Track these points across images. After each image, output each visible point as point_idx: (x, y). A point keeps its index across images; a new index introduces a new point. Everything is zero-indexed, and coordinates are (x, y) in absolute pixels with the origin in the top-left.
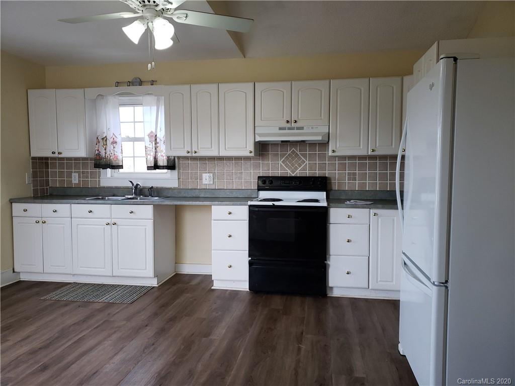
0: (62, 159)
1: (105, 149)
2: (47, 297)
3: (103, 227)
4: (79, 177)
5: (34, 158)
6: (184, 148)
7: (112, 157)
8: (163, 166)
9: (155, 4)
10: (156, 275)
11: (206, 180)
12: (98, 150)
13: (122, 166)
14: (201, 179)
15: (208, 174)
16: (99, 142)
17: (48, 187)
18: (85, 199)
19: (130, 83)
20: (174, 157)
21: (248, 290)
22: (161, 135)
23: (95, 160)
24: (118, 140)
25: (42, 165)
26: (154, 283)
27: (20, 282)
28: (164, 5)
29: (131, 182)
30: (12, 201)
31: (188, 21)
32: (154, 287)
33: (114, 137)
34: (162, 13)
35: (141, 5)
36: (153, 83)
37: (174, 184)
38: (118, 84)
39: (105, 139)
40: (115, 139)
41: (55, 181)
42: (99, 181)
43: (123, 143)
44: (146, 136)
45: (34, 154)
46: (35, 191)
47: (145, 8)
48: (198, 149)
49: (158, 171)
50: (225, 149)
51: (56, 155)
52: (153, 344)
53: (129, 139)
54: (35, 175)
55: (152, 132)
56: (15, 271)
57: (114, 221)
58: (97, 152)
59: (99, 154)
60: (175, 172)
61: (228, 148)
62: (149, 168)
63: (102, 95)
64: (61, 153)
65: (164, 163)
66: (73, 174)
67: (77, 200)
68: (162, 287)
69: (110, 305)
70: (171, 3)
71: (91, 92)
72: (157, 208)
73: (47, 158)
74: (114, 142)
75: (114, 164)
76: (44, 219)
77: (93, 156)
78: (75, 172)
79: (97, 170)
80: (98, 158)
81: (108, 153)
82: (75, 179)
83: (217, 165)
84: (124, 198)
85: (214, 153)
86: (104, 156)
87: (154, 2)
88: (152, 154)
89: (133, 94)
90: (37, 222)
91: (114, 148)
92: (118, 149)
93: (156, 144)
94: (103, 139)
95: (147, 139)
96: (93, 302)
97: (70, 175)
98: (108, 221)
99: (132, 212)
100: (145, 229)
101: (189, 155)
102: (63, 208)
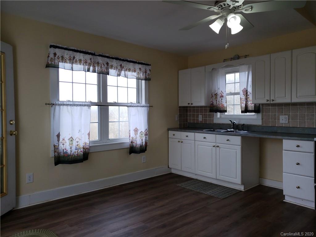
0: (194, 107)
1: (216, 101)
2: (180, 185)
3: (211, 148)
4: (202, 117)
5: (180, 107)
6: (265, 98)
7: (220, 106)
8: (252, 110)
9: (229, 6)
10: (243, 183)
11: (283, 120)
12: (212, 101)
13: (226, 110)
14: (279, 119)
15: (285, 116)
16: (213, 97)
17: (187, 123)
18: (202, 130)
19: (232, 59)
20: (259, 104)
21: (314, 209)
22: (250, 90)
23: (210, 107)
24: (224, 95)
25: (184, 110)
26: (242, 188)
27: (171, 174)
28: (233, 4)
29: (230, 121)
30: (169, 130)
31: (253, 11)
32: (242, 191)
33: (222, 93)
34: (235, 10)
35: (220, 9)
36: (246, 56)
37: (259, 122)
38: (225, 60)
39: (216, 95)
40: (223, 94)
41: (191, 120)
42: (213, 120)
43: (227, 96)
44: (241, 91)
45: (180, 105)
46: (180, 125)
47: (223, 10)
48: (275, 97)
49: (248, 114)
50: (297, 97)
51: (190, 105)
52: (227, 231)
53: (231, 94)
54: (180, 116)
55: (245, 88)
56: (169, 167)
57: (218, 144)
58: (211, 102)
59: (212, 104)
60: (260, 115)
61: (299, 96)
62: (242, 112)
63: (215, 69)
64: (192, 104)
65: (253, 108)
66: (199, 116)
67: (198, 130)
68: (247, 192)
69: (210, 197)
70: (238, 2)
71: (209, 68)
72: (244, 138)
73: (187, 107)
74: (222, 96)
75: (222, 110)
76: (182, 140)
77: (209, 105)
78: (201, 115)
79: (212, 113)
80: (212, 106)
81: (218, 103)
82: (200, 118)
83: (291, 109)
84: (226, 131)
85: (287, 100)
86: (215, 105)
87: (228, 4)
88: (245, 102)
89: (233, 66)
90: (179, 142)
91: (222, 99)
92: (224, 101)
93: (246, 96)
94: (215, 95)
95: (242, 93)
96: (202, 193)
97: (198, 117)
98: (214, 144)
99: (228, 140)
100: (236, 152)
101: (268, 102)
102: (191, 135)
